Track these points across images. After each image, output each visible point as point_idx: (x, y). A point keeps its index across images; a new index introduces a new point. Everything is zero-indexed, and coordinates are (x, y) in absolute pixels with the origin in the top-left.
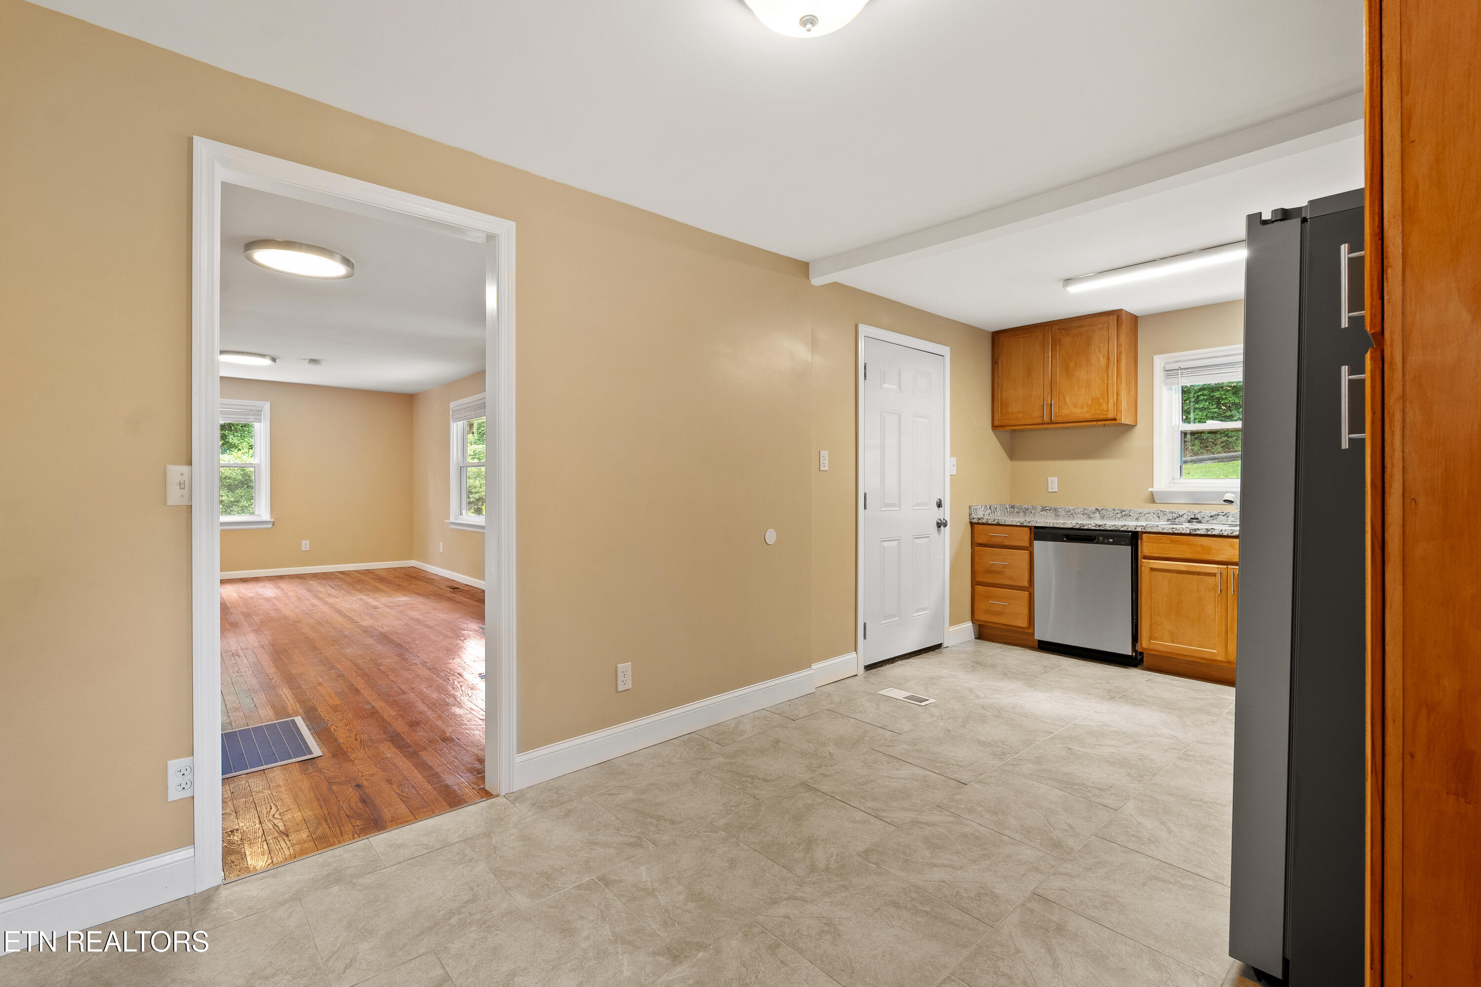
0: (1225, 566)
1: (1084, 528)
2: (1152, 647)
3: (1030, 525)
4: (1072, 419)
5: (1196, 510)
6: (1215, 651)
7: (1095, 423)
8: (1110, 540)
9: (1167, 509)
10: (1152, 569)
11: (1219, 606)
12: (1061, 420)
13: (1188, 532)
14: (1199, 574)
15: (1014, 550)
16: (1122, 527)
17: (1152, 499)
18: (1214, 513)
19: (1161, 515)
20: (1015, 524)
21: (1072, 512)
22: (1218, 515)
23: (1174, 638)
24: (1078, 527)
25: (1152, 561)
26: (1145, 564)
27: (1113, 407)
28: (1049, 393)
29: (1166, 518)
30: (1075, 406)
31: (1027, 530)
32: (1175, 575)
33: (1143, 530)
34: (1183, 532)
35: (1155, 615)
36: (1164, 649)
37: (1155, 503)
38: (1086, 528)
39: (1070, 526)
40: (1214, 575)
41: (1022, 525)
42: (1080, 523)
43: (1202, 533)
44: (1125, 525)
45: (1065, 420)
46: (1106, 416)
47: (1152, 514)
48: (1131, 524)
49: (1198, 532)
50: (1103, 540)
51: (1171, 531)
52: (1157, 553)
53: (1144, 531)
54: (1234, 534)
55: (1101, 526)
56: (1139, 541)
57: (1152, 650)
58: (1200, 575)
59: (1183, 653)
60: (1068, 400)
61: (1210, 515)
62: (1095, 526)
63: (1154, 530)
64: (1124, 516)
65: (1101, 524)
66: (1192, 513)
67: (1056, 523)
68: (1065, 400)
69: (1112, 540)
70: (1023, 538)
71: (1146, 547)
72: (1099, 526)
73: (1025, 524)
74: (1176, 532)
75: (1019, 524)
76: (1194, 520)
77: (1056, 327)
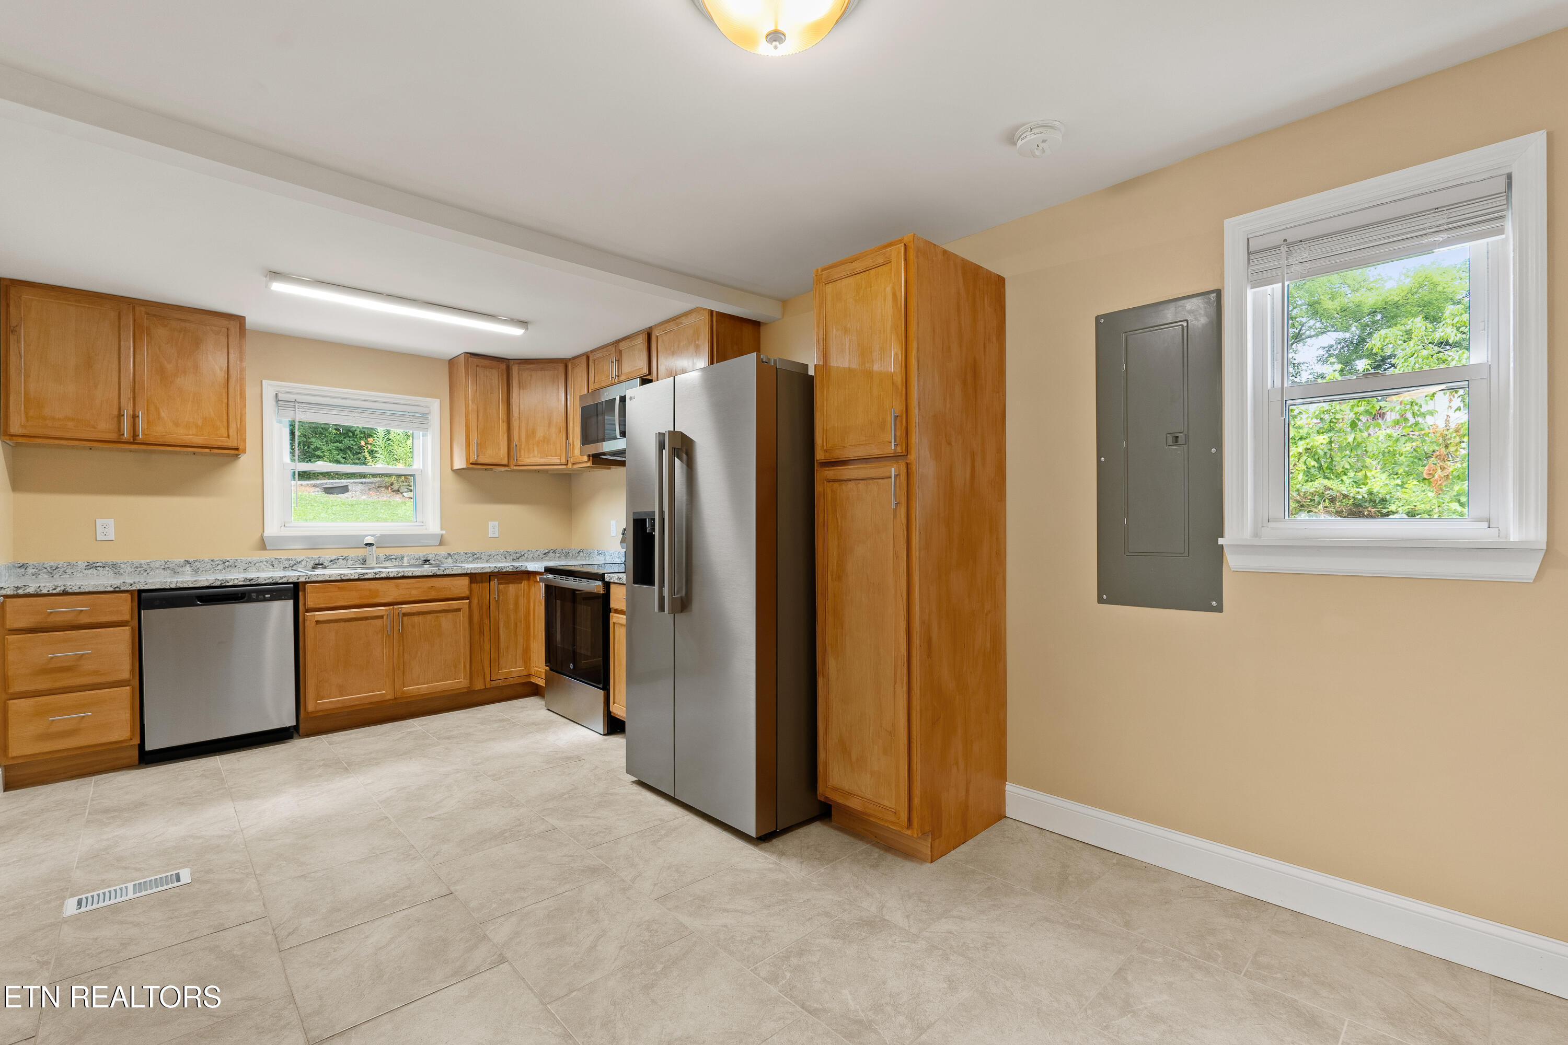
0: (391, 607)
1: (228, 584)
2: (319, 708)
3: (134, 588)
4: (173, 442)
5: (315, 555)
6: (384, 692)
7: (207, 450)
8: (266, 596)
9: (282, 555)
10: (318, 622)
11: (387, 645)
12: (152, 440)
13: (357, 577)
14: (366, 618)
15: (103, 629)
16: (282, 578)
17: (263, 545)
18: (334, 557)
19: (275, 563)
20: (102, 589)
21: (145, 567)
22: (338, 559)
23: (342, 691)
24: (218, 584)
25: (317, 613)
26: (309, 618)
27: (236, 434)
28: (129, 399)
29: (281, 566)
30: (177, 425)
31: (128, 596)
32: (342, 624)
33: (307, 580)
34: (352, 578)
35: (321, 672)
36: (333, 706)
37: (266, 549)
38: (230, 584)
39: (206, 584)
40: (382, 617)
41: (117, 589)
42: (221, 578)
43: (371, 577)
44: (285, 577)
45: (161, 441)
46: (226, 444)
47: (265, 563)
48: (292, 575)
49: (367, 576)
50: (257, 597)
51: (338, 578)
52: (324, 604)
53: (309, 580)
54: (399, 575)
55: (252, 579)
56: (300, 593)
57: (318, 711)
58: (369, 620)
59: (353, 704)
60: (163, 414)
61: (329, 559)
62: (244, 581)
63: (320, 579)
64: (228, 567)
65: (252, 577)
66: (311, 559)
67: (182, 582)
68: (159, 414)
69: (269, 596)
70: (124, 608)
71: (311, 598)
72: (250, 580)
73: (123, 588)
74: (344, 578)
75: (111, 589)
76: (319, 566)
77: (143, 309)
